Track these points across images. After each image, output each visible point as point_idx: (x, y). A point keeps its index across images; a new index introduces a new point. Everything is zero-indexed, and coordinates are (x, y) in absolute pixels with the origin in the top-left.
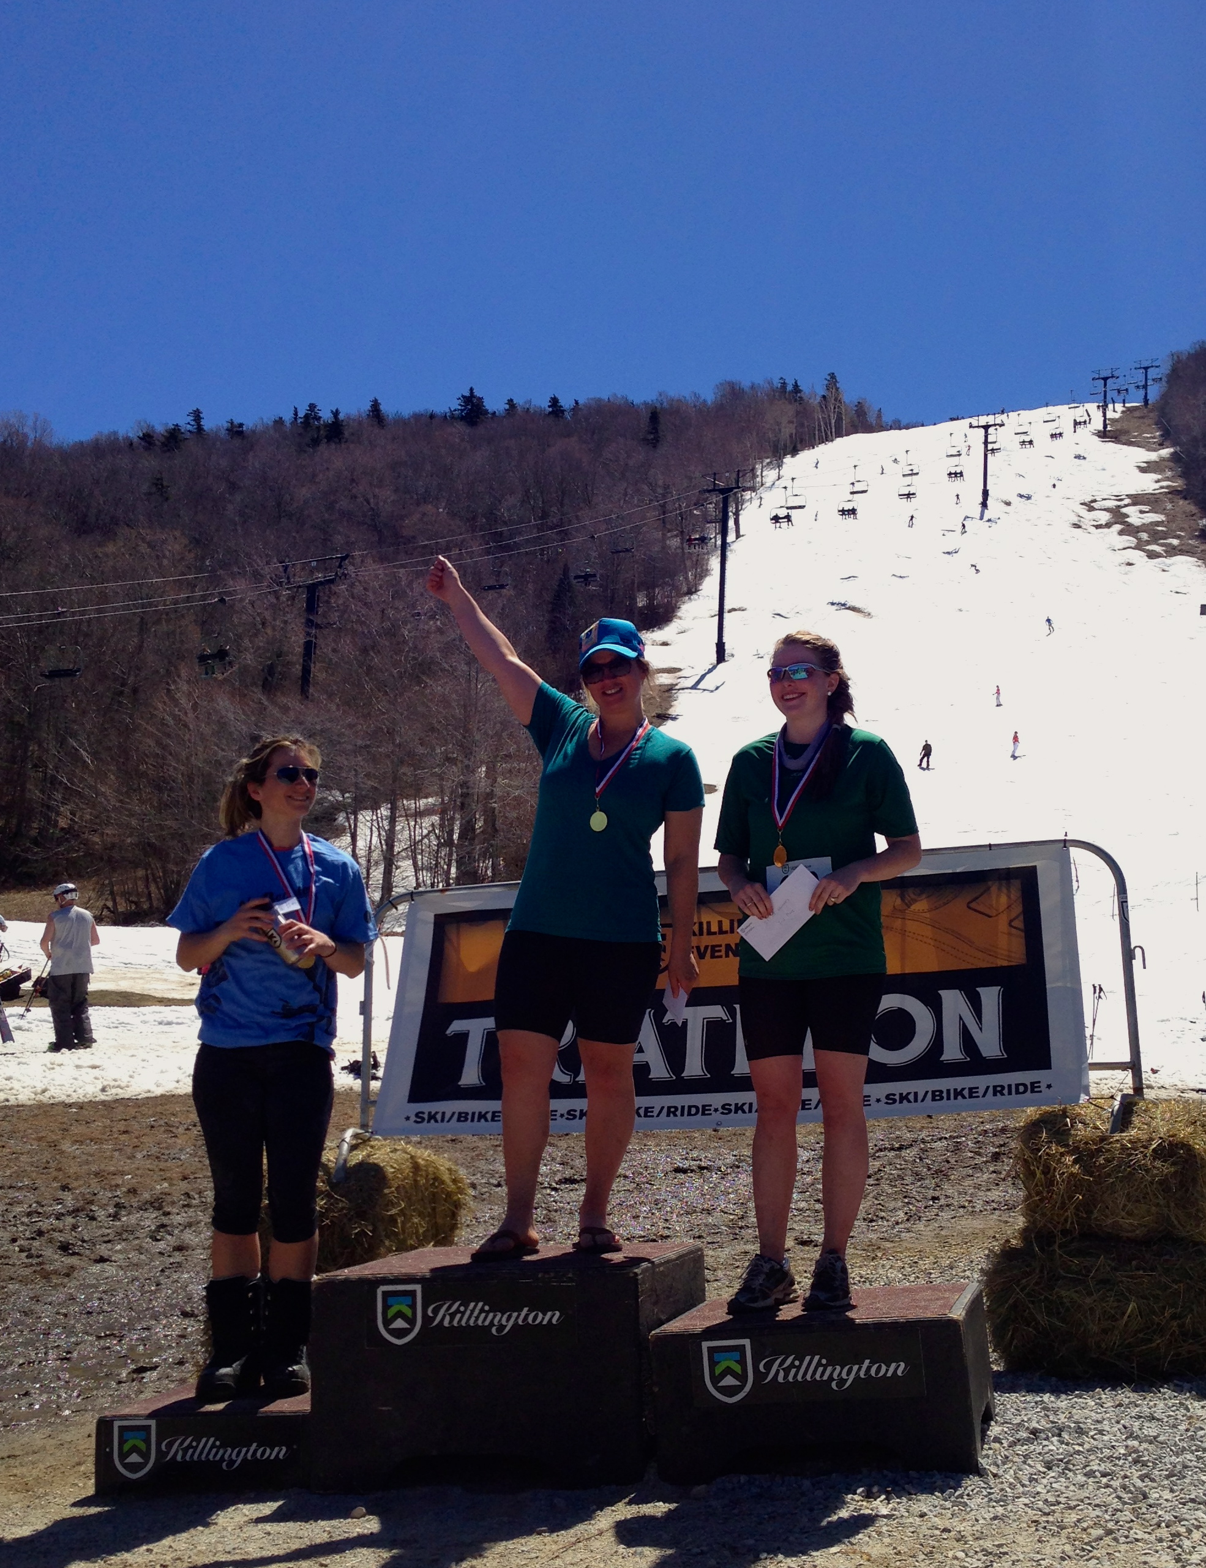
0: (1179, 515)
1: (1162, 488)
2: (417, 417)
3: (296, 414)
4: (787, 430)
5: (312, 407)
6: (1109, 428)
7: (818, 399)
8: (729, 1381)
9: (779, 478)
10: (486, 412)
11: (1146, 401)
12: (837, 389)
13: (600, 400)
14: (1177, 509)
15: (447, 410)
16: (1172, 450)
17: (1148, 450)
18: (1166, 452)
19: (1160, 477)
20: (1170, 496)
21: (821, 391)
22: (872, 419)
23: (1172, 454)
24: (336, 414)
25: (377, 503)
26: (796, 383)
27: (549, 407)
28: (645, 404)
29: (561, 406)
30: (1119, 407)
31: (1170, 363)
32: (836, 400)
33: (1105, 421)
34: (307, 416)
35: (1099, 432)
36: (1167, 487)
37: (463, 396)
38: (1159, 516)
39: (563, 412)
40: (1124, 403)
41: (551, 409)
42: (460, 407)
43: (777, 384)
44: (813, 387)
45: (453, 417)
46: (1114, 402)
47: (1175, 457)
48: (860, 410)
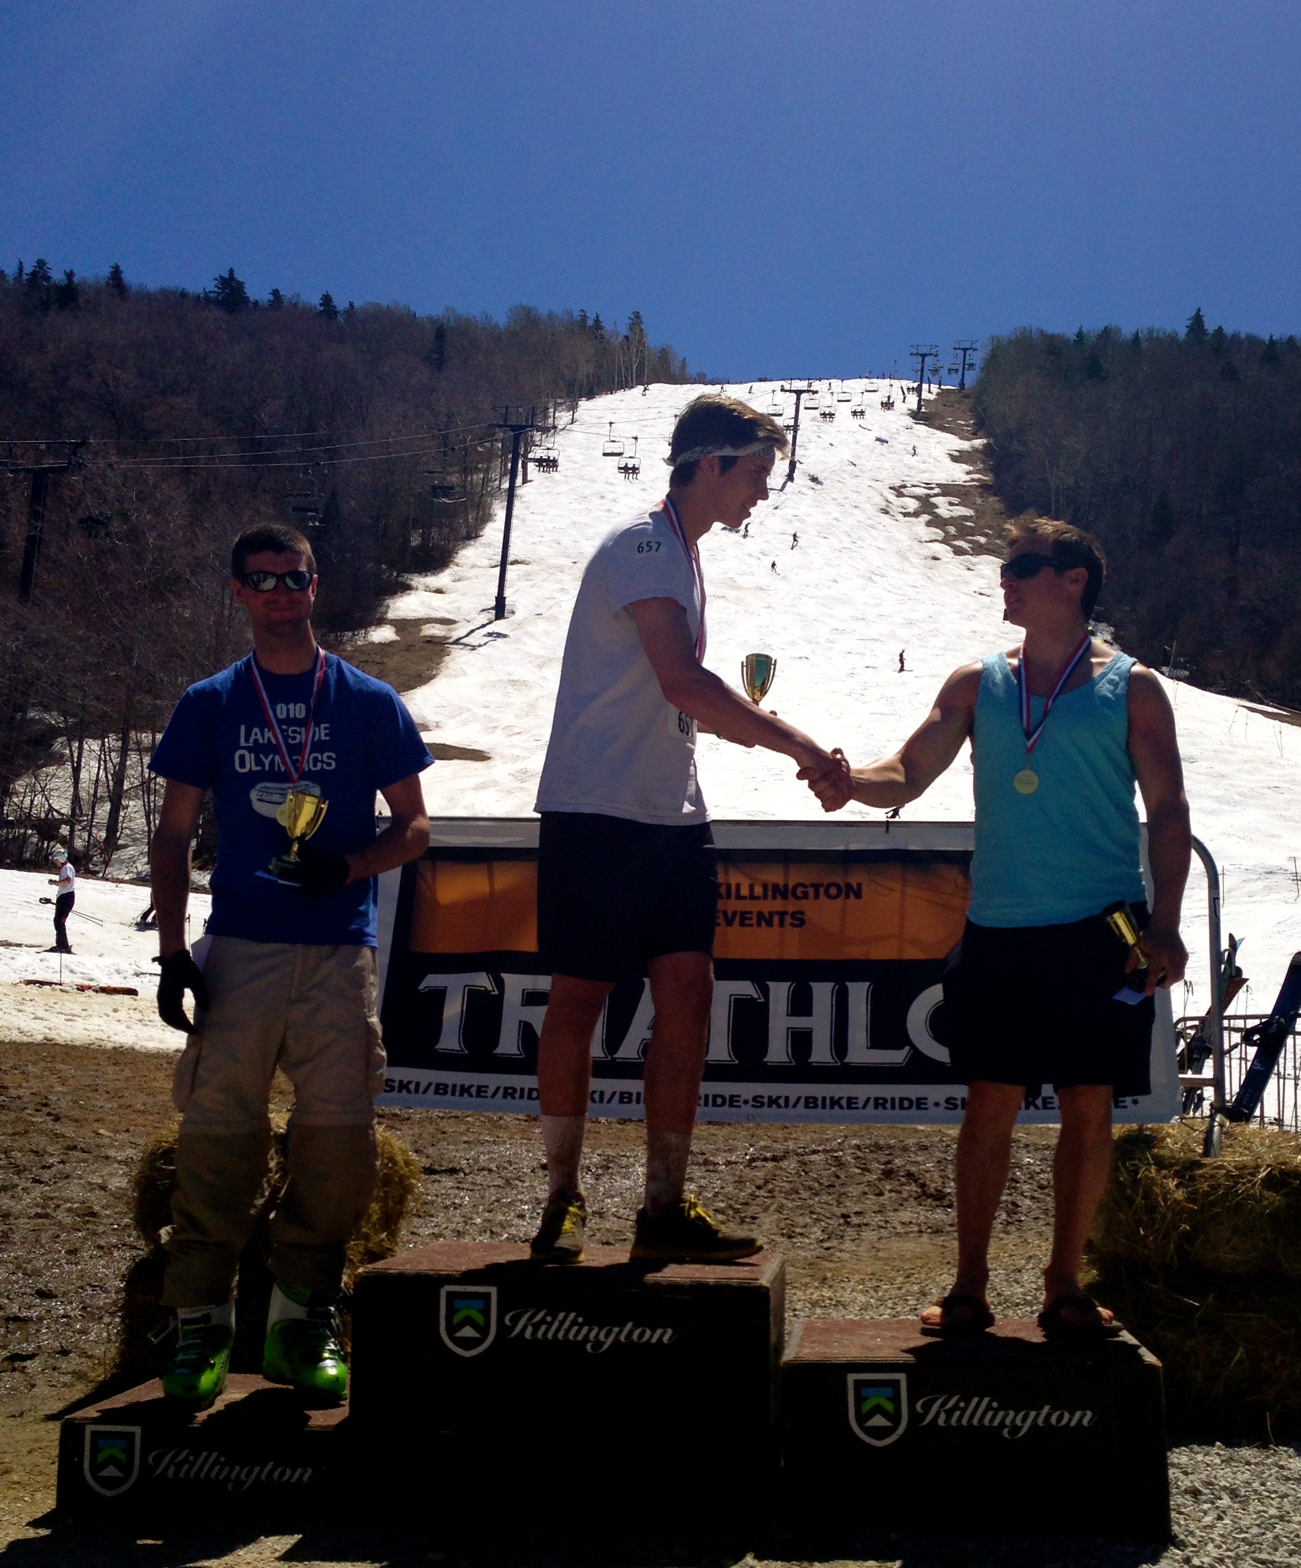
0: (989, 512)
1: (973, 480)
2: (165, 294)
3: (21, 269)
4: (586, 369)
5: (41, 263)
6: (923, 410)
7: (621, 338)
8: (878, 1421)
9: (572, 423)
10: (246, 300)
11: (962, 385)
12: (642, 330)
14: (987, 505)
15: (201, 291)
16: (985, 441)
17: (961, 438)
18: (978, 442)
19: (971, 468)
20: (980, 490)
21: (624, 331)
22: (675, 368)
23: (984, 445)
24: (70, 275)
25: (117, 388)
26: (597, 317)
27: (321, 305)
28: (430, 318)
29: (334, 307)
30: (935, 388)
31: (989, 348)
32: (639, 341)
33: (919, 401)
34: (34, 274)
35: (913, 412)
36: (977, 480)
37: (220, 277)
39: (336, 313)
40: (940, 385)
41: (322, 308)
42: (216, 290)
43: (576, 315)
44: (616, 325)
45: (207, 299)
46: (930, 383)
47: (987, 451)
48: (664, 356)
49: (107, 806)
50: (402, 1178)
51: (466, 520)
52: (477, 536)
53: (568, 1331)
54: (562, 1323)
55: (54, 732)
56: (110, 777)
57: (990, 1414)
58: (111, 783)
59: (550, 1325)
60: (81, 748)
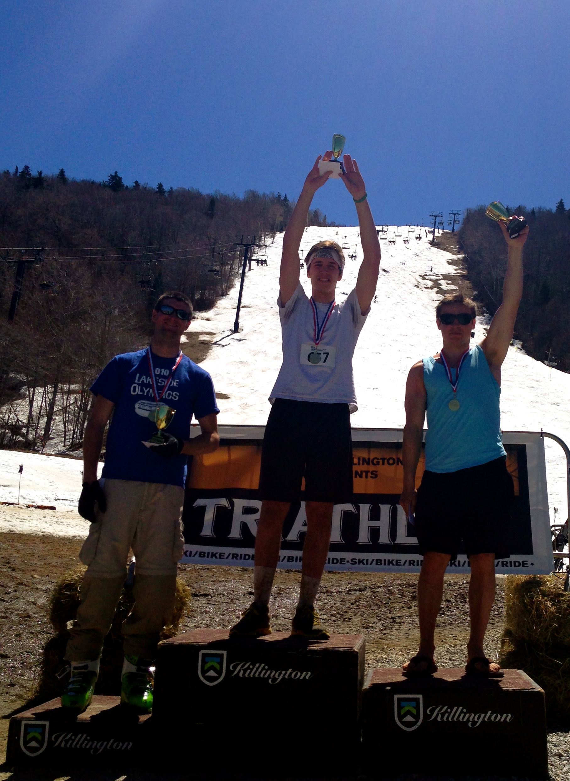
0: (465, 288)
1: (458, 273)
2: (85, 182)
3: (17, 170)
4: (280, 219)
5: (27, 167)
6: (435, 241)
8: (409, 718)
9: (273, 243)
10: (123, 185)
11: (453, 230)
13: (184, 189)
14: (464, 285)
15: (102, 181)
16: (464, 256)
17: (453, 254)
18: (460, 256)
19: (457, 268)
20: (461, 278)
22: (321, 220)
23: (464, 258)
24: (40, 173)
25: (60, 224)
26: (286, 196)
27: (157, 188)
28: (208, 195)
29: (164, 189)
30: (441, 231)
31: (466, 214)
33: (434, 237)
34: (23, 172)
35: (430, 241)
36: (460, 273)
37: (111, 175)
38: (456, 287)
39: (164, 192)
40: (443, 230)
41: (158, 190)
43: (276, 194)
44: (293, 199)
45: (104, 185)
46: (438, 229)
47: (464, 260)
48: (316, 214)
49: (45, 419)
50: (181, 598)
51: (222, 287)
52: (227, 294)
53: (260, 673)
54: (258, 669)
55: (22, 384)
56: (47, 405)
57: (462, 715)
58: (48, 408)
59: (252, 670)
60: (34, 391)
